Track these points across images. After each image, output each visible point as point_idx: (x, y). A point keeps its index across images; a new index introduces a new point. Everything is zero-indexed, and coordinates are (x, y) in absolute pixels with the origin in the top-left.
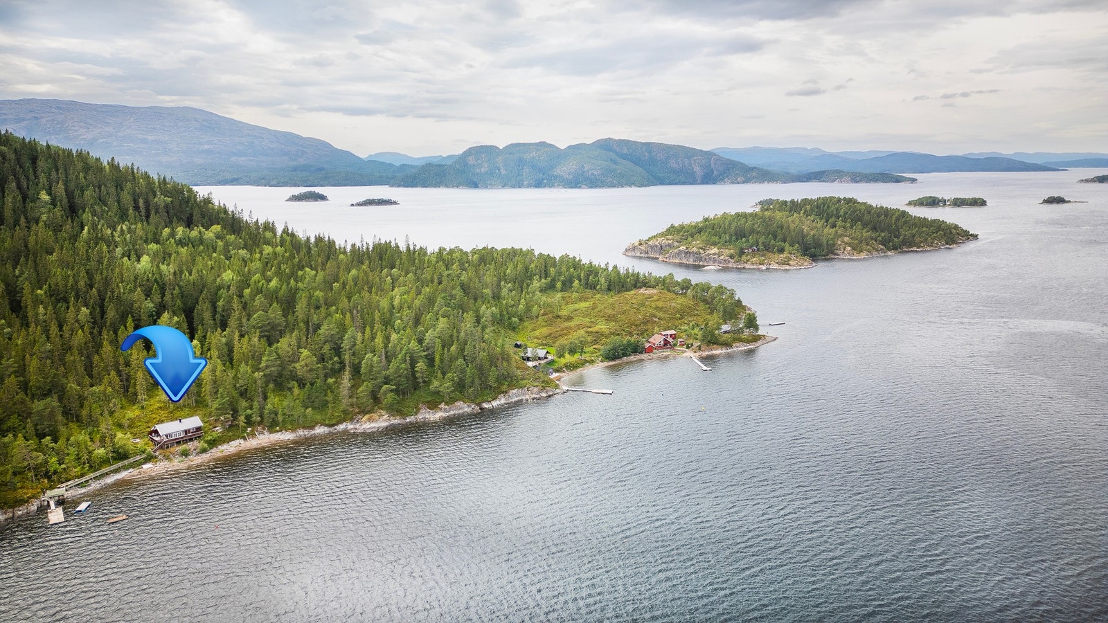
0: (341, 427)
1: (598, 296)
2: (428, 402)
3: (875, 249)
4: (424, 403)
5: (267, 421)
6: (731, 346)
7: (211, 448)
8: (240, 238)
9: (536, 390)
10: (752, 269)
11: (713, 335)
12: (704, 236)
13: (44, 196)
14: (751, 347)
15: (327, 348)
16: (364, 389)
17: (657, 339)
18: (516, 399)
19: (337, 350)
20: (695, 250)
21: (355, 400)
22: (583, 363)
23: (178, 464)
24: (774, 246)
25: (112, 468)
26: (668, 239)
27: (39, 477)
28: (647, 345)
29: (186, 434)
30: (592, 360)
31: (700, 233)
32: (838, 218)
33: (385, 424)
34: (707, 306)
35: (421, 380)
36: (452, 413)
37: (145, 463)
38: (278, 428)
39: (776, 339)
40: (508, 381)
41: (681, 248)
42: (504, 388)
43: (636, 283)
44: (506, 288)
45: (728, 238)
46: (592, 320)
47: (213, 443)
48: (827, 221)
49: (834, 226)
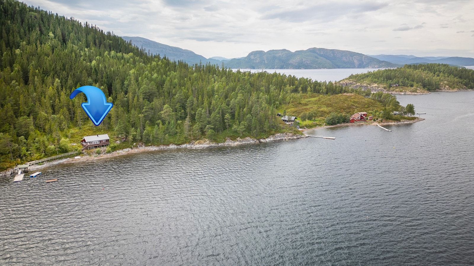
0: (184, 146)
1: (321, 96)
2: (231, 136)
3: (461, 87)
4: (228, 136)
5: (144, 140)
6: (400, 121)
7: (113, 151)
8: (142, 59)
9: (290, 134)
10: (396, 94)
11: (389, 114)
12: (370, 79)
13: (51, 34)
14: (411, 122)
15: (178, 106)
16: (197, 126)
17: (357, 116)
18: (279, 139)
19: (184, 107)
20: (365, 85)
21: (192, 133)
22: (316, 125)
23: (94, 157)
24: (408, 83)
25: (58, 156)
26: (350, 81)
27: (15, 157)
28: (351, 119)
29: (100, 142)
30: (320, 124)
31: (367, 77)
32: (440, 72)
33: (208, 146)
34: (381, 103)
35: (227, 124)
36: (244, 143)
37: (76, 156)
38: (150, 144)
39: (424, 119)
40: (274, 129)
41: (358, 84)
42: (273, 132)
43: (341, 91)
44: (272, 88)
45: (382, 79)
46: (319, 106)
47: (114, 149)
48: (434, 74)
49: (438, 76)
